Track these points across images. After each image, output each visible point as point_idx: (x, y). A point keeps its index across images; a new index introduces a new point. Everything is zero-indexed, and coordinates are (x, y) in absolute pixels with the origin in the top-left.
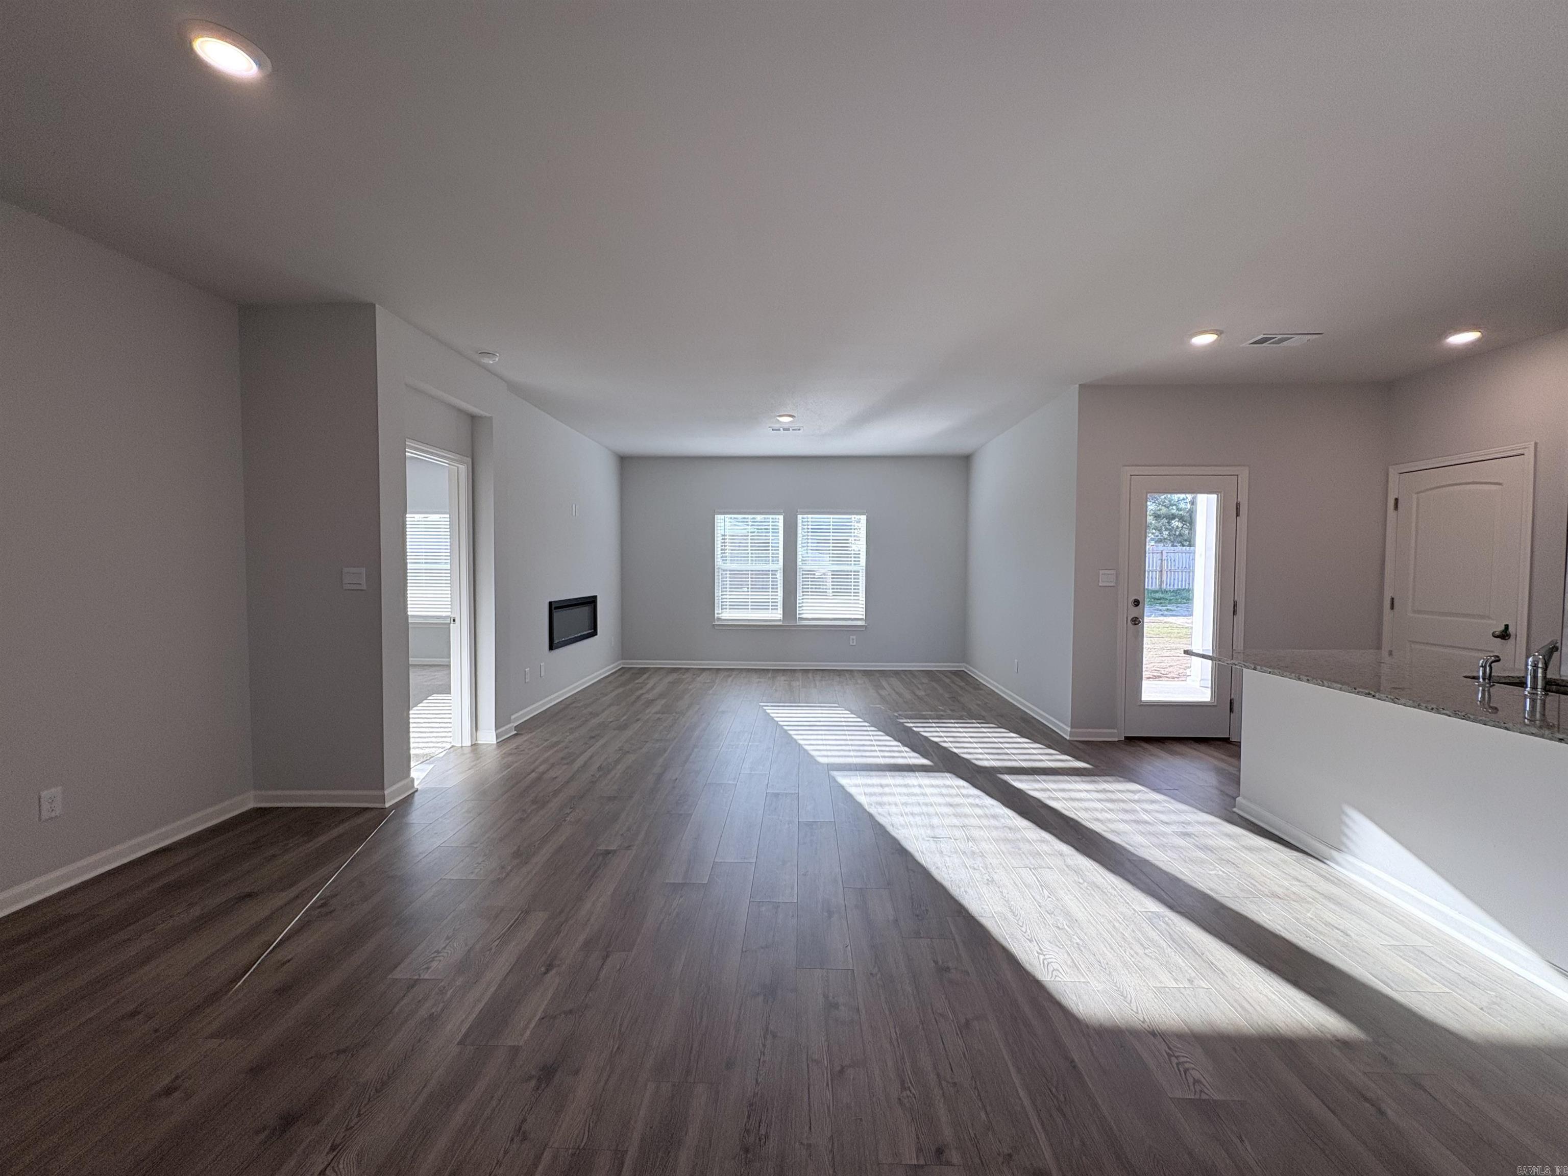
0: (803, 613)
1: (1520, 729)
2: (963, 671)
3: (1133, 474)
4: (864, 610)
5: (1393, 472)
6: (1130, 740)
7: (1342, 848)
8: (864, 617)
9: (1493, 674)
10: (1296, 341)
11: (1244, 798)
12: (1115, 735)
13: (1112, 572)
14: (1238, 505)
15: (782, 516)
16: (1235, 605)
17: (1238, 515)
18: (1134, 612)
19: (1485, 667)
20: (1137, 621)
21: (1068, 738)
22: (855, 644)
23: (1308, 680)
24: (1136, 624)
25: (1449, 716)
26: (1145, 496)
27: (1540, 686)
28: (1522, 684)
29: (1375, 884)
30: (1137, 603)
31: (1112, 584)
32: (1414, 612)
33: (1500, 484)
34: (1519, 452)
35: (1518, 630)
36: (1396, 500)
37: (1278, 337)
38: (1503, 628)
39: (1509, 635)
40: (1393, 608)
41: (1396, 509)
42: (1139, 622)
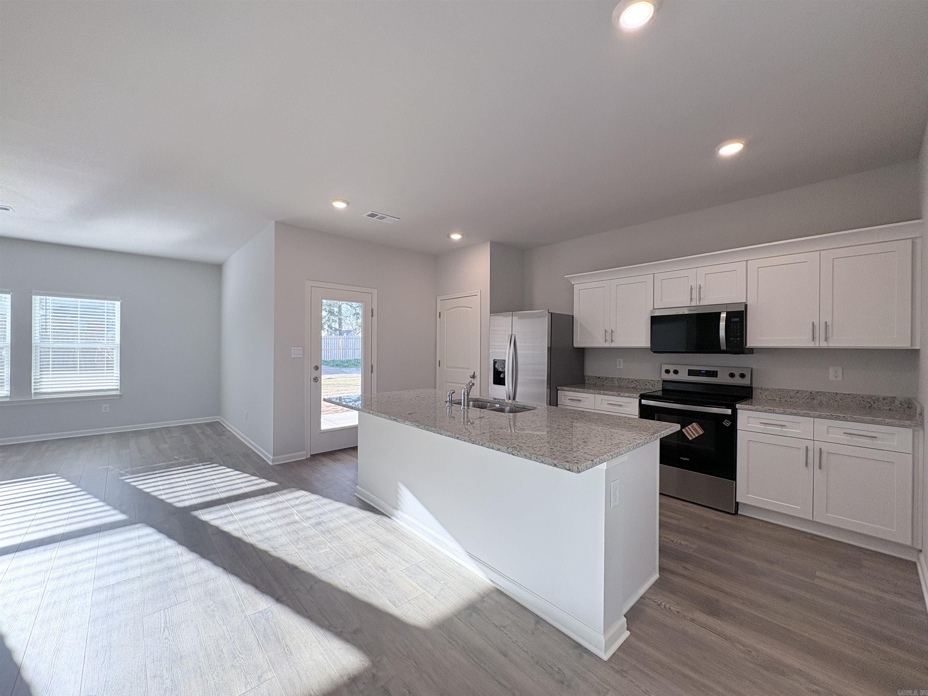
0: (40, 388)
1: (445, 434)
2: (218, 422)
3: (313, 285)
4: (119, 381)
5: (438, 300)
6: (314, 457)
7: (399, 508)
8: (119, 387)
9: (453, 399)
10: (388, 221)
11: (360, 486)
12: (304, 455)
13: (300, 348)
14: (372, 310)
15: (10, 295)
16: (372, 367)
17: (372, 316)
18: (315, 374)
19: (449, 396)
20: (317, 380)
21: (271, 464)
22: (108, 411)
23: (373, 413)
24: (316, 382)
25: (423, 429)
26: (320, 301)
27: (466, 405)
28: (460, 403)
29: (410, 526)
30: (317, 368)
31: (301, 356)
32: (447, 367)
33: (471, 308)
34: (476, 294)
35: (478, 374)
36: (440, 313)
37: (380, 215)
38: (473, 373)
39: (475, 377)
40: (439, 366)
41: (440, 317)
42: (318, 380)
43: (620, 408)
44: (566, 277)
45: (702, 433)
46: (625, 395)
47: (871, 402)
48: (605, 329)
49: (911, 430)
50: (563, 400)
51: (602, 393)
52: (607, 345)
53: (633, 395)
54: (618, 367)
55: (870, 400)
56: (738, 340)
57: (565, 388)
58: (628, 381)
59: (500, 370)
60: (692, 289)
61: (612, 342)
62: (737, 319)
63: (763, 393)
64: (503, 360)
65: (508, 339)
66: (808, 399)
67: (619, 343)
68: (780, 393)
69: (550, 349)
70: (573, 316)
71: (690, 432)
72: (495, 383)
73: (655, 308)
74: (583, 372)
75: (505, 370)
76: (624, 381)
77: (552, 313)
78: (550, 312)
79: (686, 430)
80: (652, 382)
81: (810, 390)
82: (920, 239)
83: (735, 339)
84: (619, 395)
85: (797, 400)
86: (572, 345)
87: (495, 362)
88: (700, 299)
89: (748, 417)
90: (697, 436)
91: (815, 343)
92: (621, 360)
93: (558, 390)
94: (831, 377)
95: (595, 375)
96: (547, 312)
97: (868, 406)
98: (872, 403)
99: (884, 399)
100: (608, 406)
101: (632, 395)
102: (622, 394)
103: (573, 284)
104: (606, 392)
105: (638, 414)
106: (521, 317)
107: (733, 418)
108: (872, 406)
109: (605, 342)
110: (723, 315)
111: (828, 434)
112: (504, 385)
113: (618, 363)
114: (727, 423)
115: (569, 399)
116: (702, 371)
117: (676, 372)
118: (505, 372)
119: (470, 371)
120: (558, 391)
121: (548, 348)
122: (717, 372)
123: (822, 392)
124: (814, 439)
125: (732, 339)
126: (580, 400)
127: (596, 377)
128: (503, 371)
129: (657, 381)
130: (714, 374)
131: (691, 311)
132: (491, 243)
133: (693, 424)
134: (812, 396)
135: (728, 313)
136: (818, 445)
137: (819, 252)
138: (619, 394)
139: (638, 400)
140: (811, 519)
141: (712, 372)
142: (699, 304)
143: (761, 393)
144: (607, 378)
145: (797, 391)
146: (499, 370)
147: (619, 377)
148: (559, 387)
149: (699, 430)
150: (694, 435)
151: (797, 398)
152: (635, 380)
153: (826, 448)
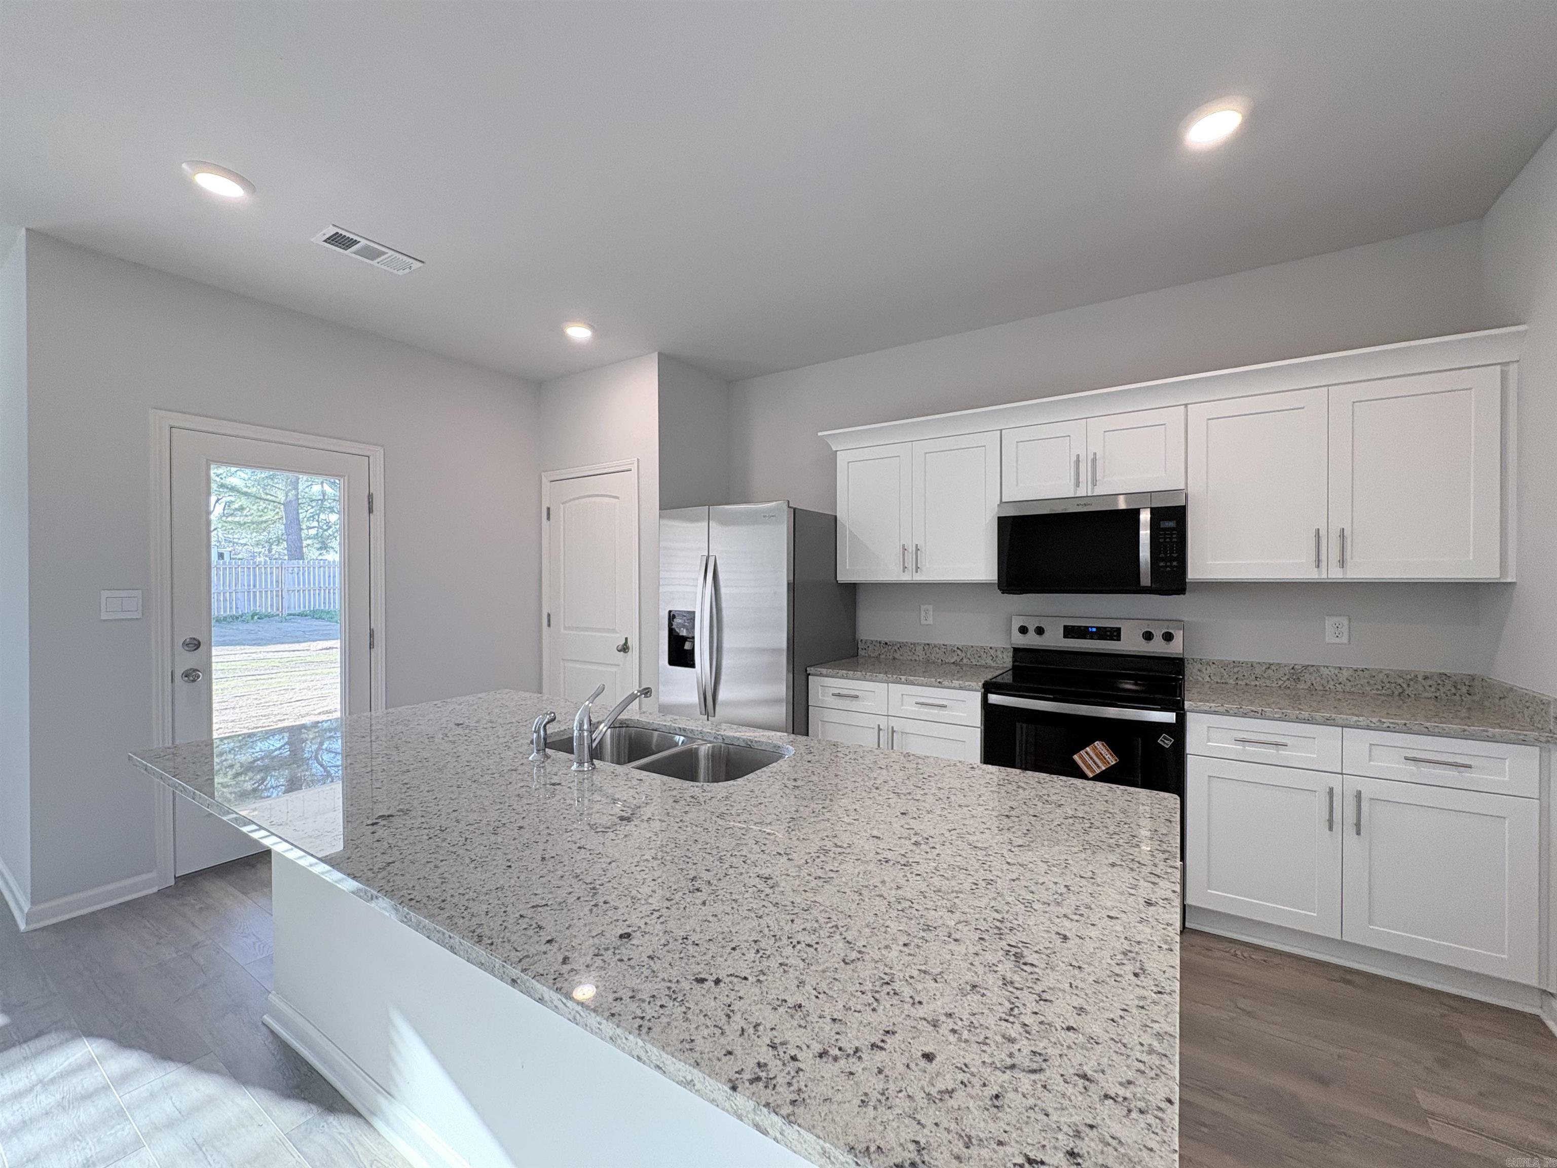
3: (176, 425)
5: (544, 480)
6: (189, 882)
10: (391, 262)
12: (151, 882)
13: (135, 593)
14: (370, 497)
16: (372, 635)
17: (370, 511)
18: (189, 660)
19: (538, 732)
20: (193, 676)
21: (22, 927)
24: (194, 681)
30: (195, 645)
31: (133, 615)
32: (566, 628)
33: (618, 498)
34: (627, 469)
35: (633, 643)
36: (548, 509)
37: (363, 242)
38: (624, 641)
39: (628, 648)
40: (549, 625)
41: (548, 518)
42: (199, 676)
43: (941, 712)
44: (819, 434)
45: (1114, 763)
46: (953, 685)
47: (1402, 684)
48: (904, 545)
49: (1538, 749)
50: (820, 697)
51: (903, 680)
52: (906, 578)
53: (970, 683)
54: (923, 622)
55: (1400, 681)
56: (1175, 566)
57: (824, 671)
58: (943, 650)
59: (684, 633)
60: (1078, 461)
61: (917, 572)
62: (1172, 524)
63: (1204, 671)
64: (689, 612)
65: (701, 565)
66: (1288, 679)
67: (930, 573)
68: (1236, 670)
69: (793, 587)
70: (836, 517)
71: (1090, 762)
72: (672, 662)
73: (1003, 501)
74: (855, 633)
75: (693, 633)
76: (937, 649)
77: (795, 509)
78: (791, 507)
79: (1081, 757)
80: (992, 652)
81: (1292, 661)
82: (1516, 365)
83: (1168, 564)
84: (940, 685)
85: (1268, 683)
86: (833, 578)
87: (672, 617)
88: (1094, 484)
89: (1209, 727)
90: (1104, 768)
91: (1320, 573)
92: (930, 607)
93: (809, 674)
94: (1330, 639)
95: (879, 640)
96: (786, 507)
97: (1397, 693)
98: (1405, 686)
99: (1426, 678)
100: (917, 709)
101: (967, 683)
102: (946, 683)
103: (834, 449)
104: (911, 678)
105: (979, 725)
106: (727, 521)
107: (1178, 730)
108: (1404, 691)
109: (904, 571)
110: (1145, 516)
111: (1370, 760)
112: (692, 665)
113: (923, 614)
114: (1166, 742)
115: (833, 695)
116: (1090, 629)
117: (1040, 631)
118: (693, 638)
119: (618, 635)
120: (810, 677)
121: (788, 584)
122: (1119, 629)
123: (1313, 666)
124: (1344, 772)
125: (1162, 564)
126: (857, 697)
127: (880, 643)
128: (690, 635)
129: (1002, 649)
130: (1114, 634)
131: (1080, 506)
132: (660, 355)
133: (1096, 743)
134: (1296, 674)
135: (1154, 511)
136: (1353, 784)
137: (1326, 388)
138: (939, 682)
139: (978, 696)
140: (1339, 938)
141: (1109, 631)
142: (1093, 492)
143: (1200, 671)
144: (902, 645)
145: (1268, 666)
146: (681, 634)
147: (927, 642)
148: (812, 668)
149: (1108, 756)
150: (1098, 767)
151: (1269, 678)
152: (958, 648)
153: (1369, 789)
